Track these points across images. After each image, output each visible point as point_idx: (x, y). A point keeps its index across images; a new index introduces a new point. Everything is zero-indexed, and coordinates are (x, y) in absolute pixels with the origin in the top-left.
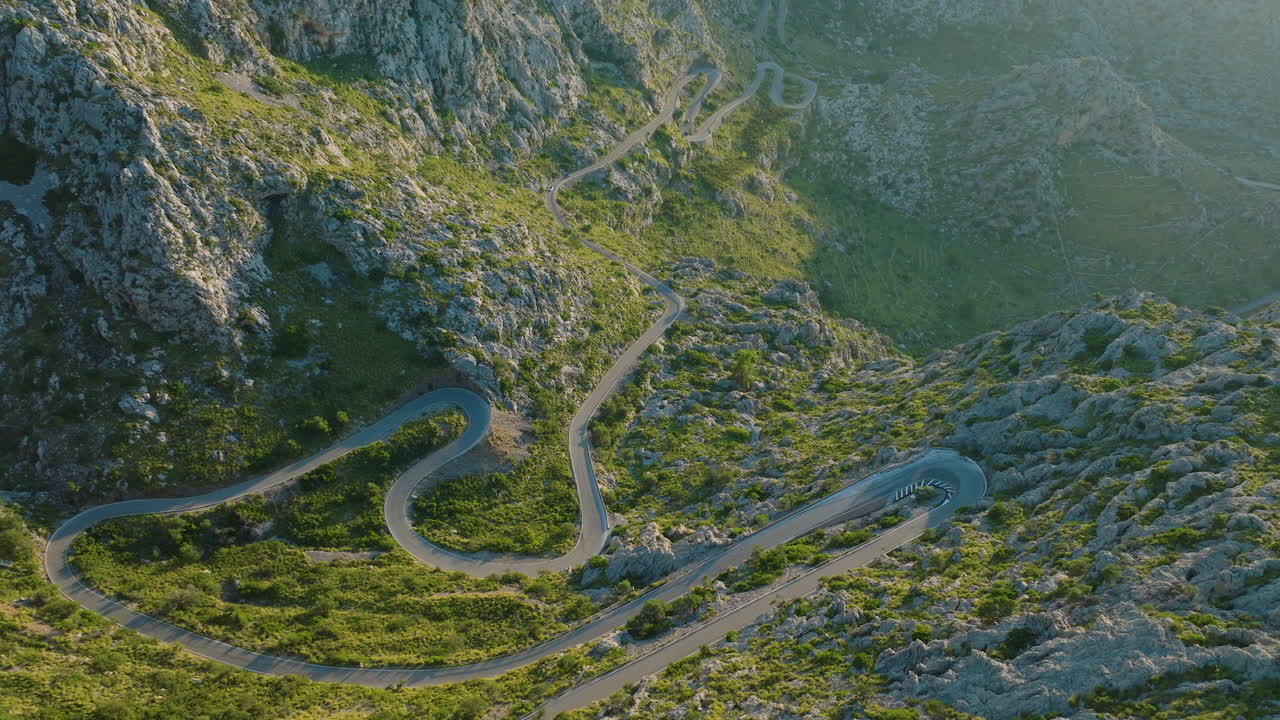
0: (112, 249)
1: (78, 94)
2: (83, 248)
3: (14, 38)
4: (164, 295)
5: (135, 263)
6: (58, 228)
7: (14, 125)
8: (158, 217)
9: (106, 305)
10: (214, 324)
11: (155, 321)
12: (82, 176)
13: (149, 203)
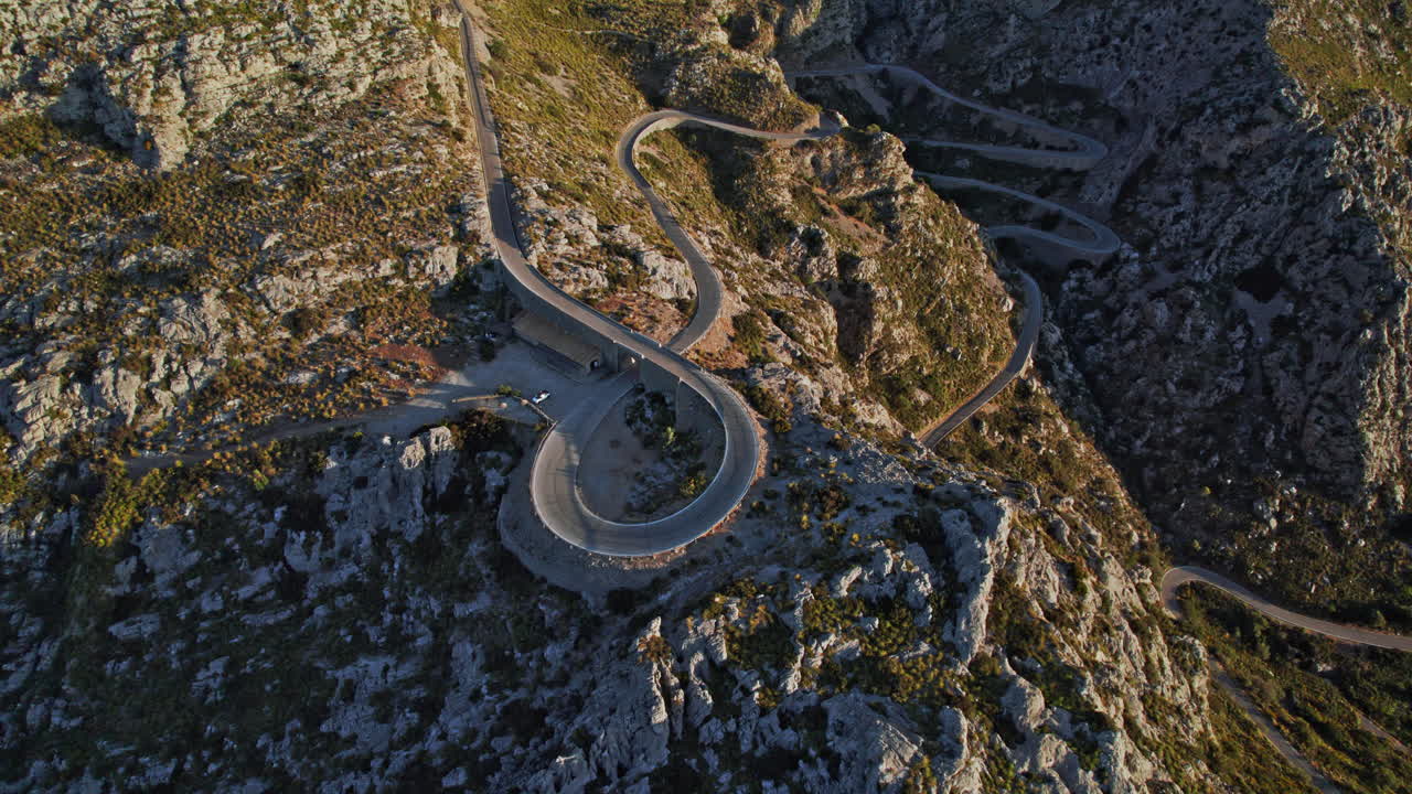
0: (1312, 384)
1: (1353, 253)
2: (1287, 372)
3: (1325, 194)
4: (1335, 441)
5: (1329, 405)
6: (1272, 348)
7: (1279, 255)
8: (1372, 379)
9: (1280, 423)
10: (1360, 480)
11: (1313, 455)
12: (1315, 315)
13: (1372, 365)
